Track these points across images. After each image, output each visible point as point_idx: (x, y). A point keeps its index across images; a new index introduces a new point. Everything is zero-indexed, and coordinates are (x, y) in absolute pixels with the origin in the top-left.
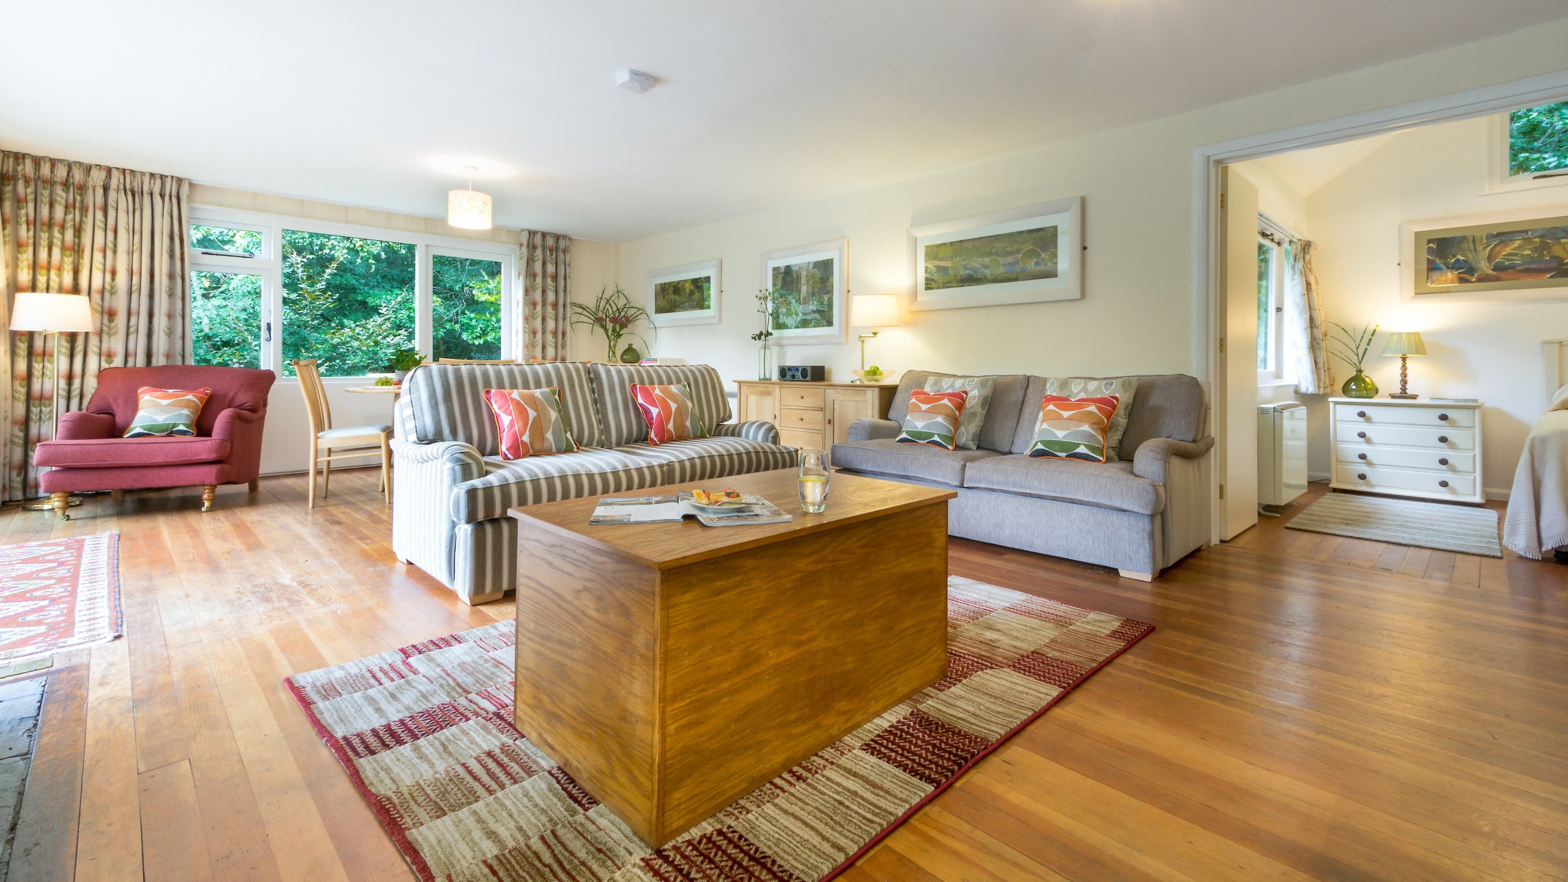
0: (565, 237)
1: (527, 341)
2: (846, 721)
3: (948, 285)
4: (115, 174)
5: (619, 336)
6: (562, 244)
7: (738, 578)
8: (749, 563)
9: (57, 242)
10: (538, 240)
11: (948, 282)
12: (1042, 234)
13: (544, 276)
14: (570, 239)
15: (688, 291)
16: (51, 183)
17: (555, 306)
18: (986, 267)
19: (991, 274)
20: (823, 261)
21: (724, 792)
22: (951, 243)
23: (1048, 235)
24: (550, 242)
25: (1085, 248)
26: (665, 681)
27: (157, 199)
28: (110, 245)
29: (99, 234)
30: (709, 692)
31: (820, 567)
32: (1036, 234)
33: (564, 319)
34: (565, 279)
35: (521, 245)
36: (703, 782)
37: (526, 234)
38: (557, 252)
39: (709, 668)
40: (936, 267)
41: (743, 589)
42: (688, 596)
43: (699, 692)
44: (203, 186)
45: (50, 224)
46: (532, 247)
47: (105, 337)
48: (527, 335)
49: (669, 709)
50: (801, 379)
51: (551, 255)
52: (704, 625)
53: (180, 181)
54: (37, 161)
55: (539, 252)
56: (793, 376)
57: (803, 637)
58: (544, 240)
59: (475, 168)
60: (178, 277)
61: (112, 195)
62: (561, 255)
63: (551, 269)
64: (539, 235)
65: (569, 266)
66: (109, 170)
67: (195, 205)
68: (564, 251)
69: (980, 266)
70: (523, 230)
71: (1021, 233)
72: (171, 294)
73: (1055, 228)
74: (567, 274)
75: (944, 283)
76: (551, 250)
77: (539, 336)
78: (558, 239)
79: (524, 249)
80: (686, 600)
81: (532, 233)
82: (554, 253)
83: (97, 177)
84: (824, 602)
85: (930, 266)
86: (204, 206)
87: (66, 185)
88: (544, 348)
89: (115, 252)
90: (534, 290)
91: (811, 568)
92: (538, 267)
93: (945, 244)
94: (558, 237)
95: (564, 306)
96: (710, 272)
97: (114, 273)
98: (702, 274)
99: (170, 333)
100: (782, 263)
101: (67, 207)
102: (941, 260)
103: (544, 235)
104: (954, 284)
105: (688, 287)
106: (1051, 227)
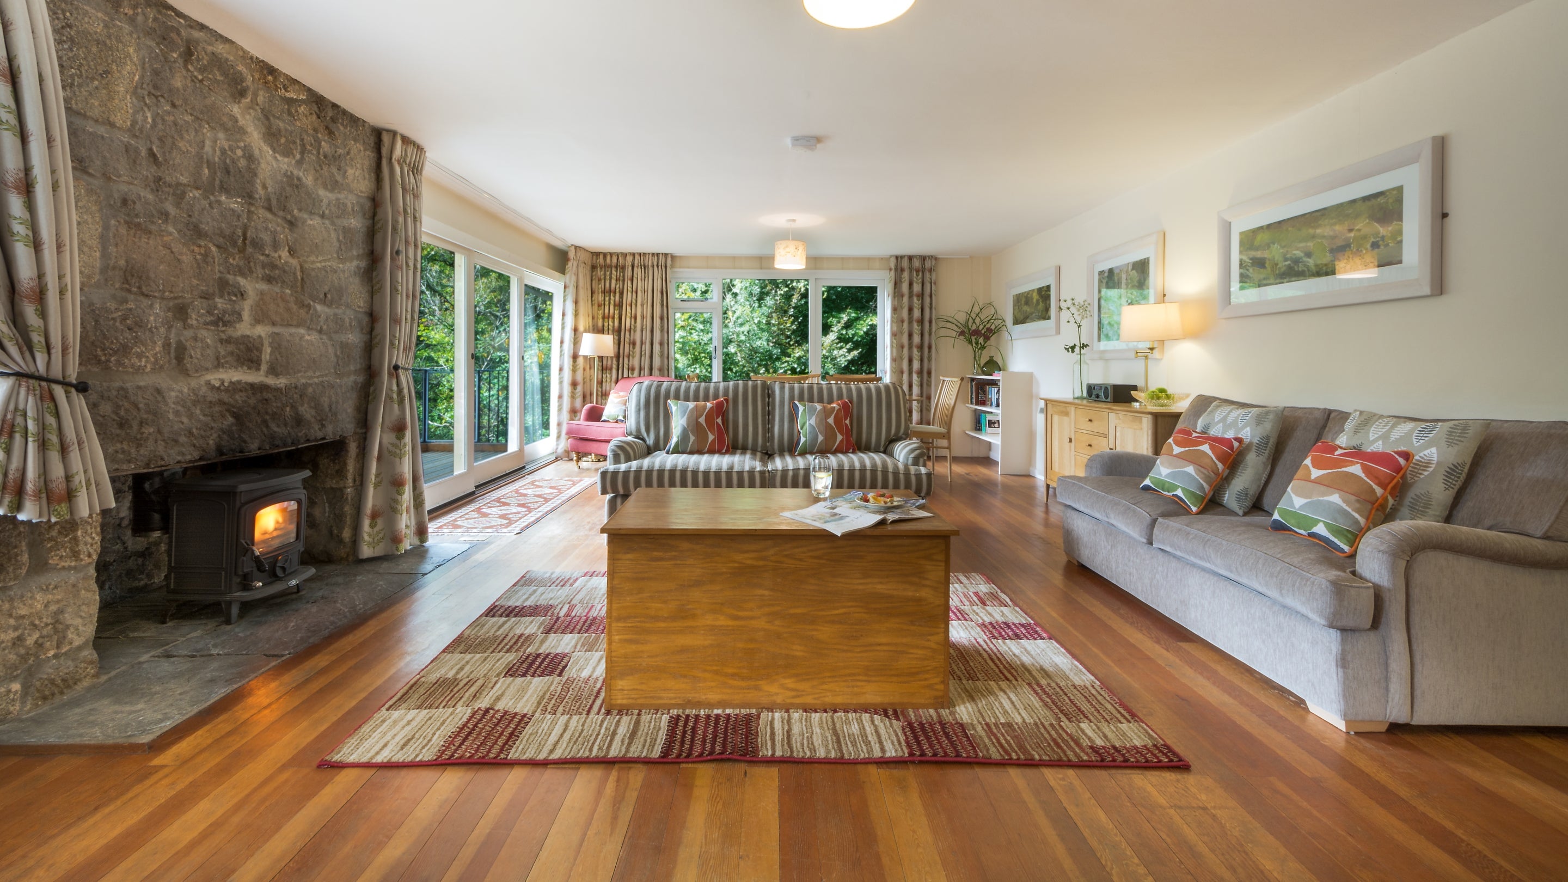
0: (931, 257)
1: (895, 354)
2: (794, 697)
3: (1265, 282)
4: (637, 256)
5: (983, 348)
6: (928, 264)
7: (674, 553)
8: (685, 545)
9: (612, 302)
10: (905, 263)
11: (1264, 279)
12: (1381, 200)
13: (911, 296)
14: (936, 259)
15: (1035, 300)
16: (610, 267)
17: (921, 321)
18: (1309, 255)
19: (1316, 266)
20: (1141, 260)
21: (660, 698)
22: (1269, 226)
23: (1391, 201)
24: (917, 263)
25: (1445, 215)
26: (611, 606)
27: (655, 268)
28: (634, 301)
29: (629, 294)
30: (648, 625)
31: (761, 563)
32: (1373, 202)
33: (930, 334)
34: (931, 296)
35: (890, 270)
36: (642, 683)
37: (893, 261)
38: (923, 272)
39: (647, 608)
40: (1251, 259)
41: (679, 562)
42: (629, 556)
43: (639, 622)
44: (680, 257)
45: (610, 291)
46: (899, 270)
47: (631, 358)
48: (894, 350)
49: (614, 625)
50: (1104, 400)
51: (918, 275)
52: (643, 579)
53: (666, 255)
54: (605, 255)
55: (906, 275)
56: (1098, 396)
57: (741, 614)
58: (910, 263)
59: (794, 221)
60: (665, 318)
61: (635, 269)
62: (927, 274)
63: (917, 288)
64: (906, 258)
65: (935, 283)
66: (634, 254)
67: (676, 270)
68: (930, 271)
69: (1302, 254)
70: (891, 256)
71: (1353, 202)
72: (662, 330)
73: (1400, 189)
74: (933, 291)
75: (1260, 280)
76: (917, 271)
77: (906, 351)
78: (924, 260)
79: (893, 273)
80: (627, 558)
81: (898, 258)
82: (920, 274)
83: (629, 259)
84: (766, 593)
85: (1245, 258)
86: (681, 270)
87: (616, 267)
88: (910, 361)
89: (636, 305)
90: (902, 308)
91: (749, 562)
92: (905, 287)
93: (1262, 228)
94: (923, 258)
95: (930, 322)
96: (1051, 281)
97: (635, 319)
98: (1045, 284)
99: (662, 355)
100: (1106, 266)
101: (616, 280)
102: (1257, 249)
103: (911, 258)
104: (1272, 281)
105: (1035, 296)
106: (1393, 189)
